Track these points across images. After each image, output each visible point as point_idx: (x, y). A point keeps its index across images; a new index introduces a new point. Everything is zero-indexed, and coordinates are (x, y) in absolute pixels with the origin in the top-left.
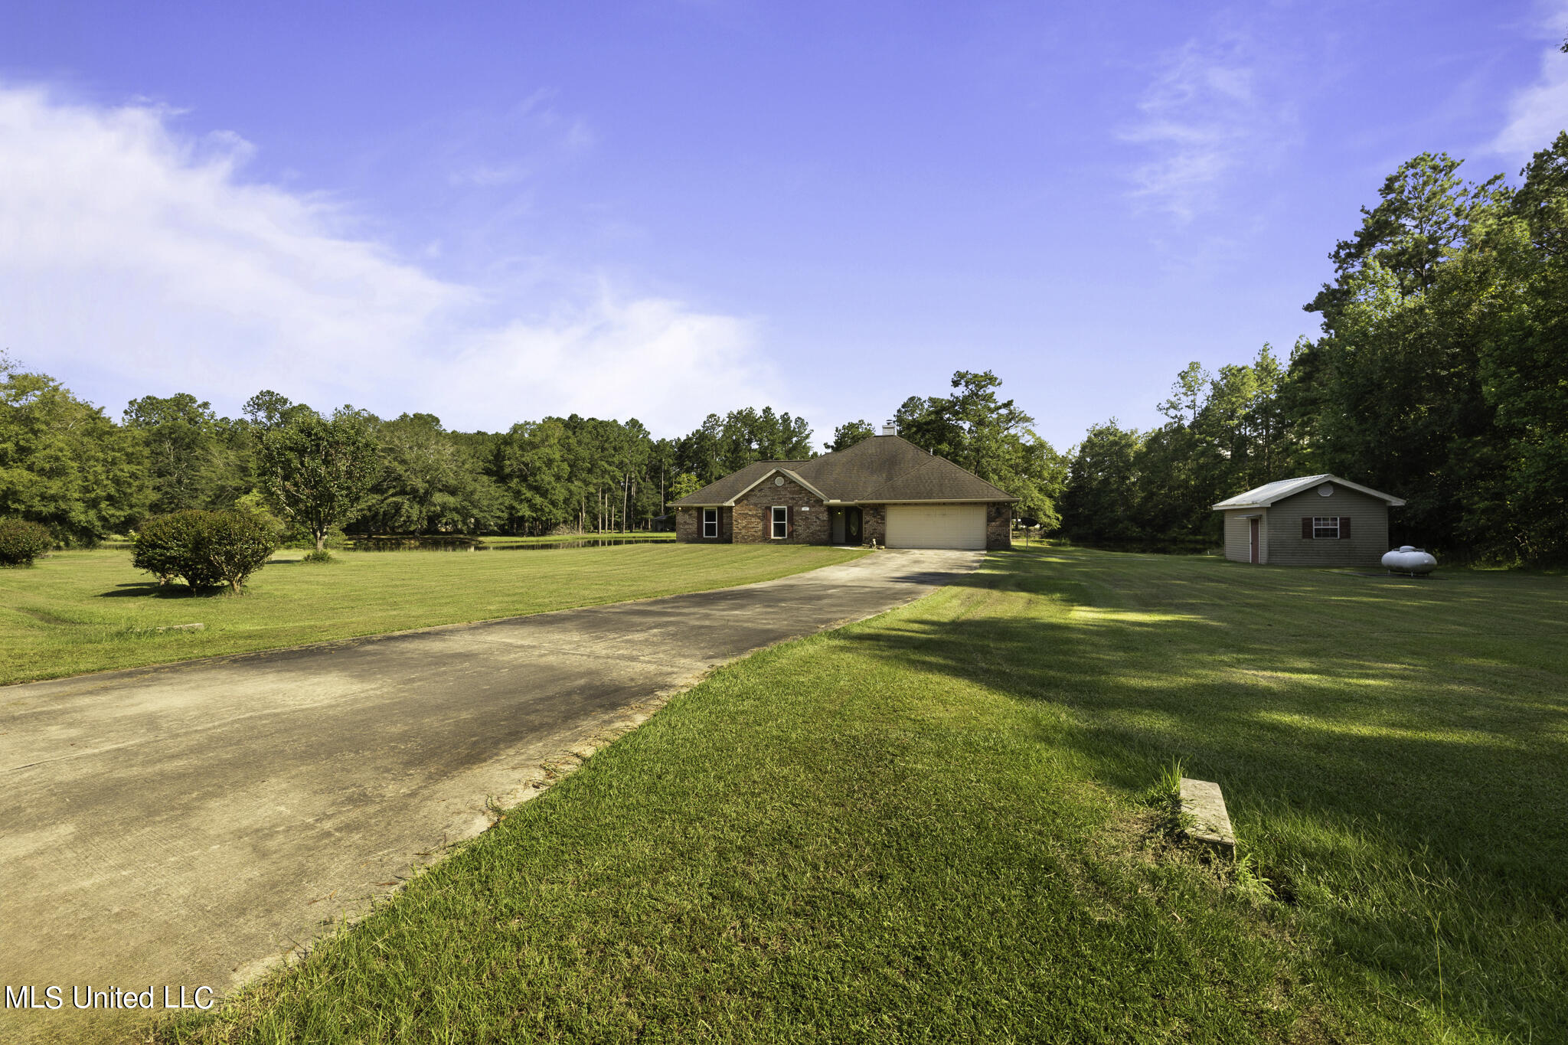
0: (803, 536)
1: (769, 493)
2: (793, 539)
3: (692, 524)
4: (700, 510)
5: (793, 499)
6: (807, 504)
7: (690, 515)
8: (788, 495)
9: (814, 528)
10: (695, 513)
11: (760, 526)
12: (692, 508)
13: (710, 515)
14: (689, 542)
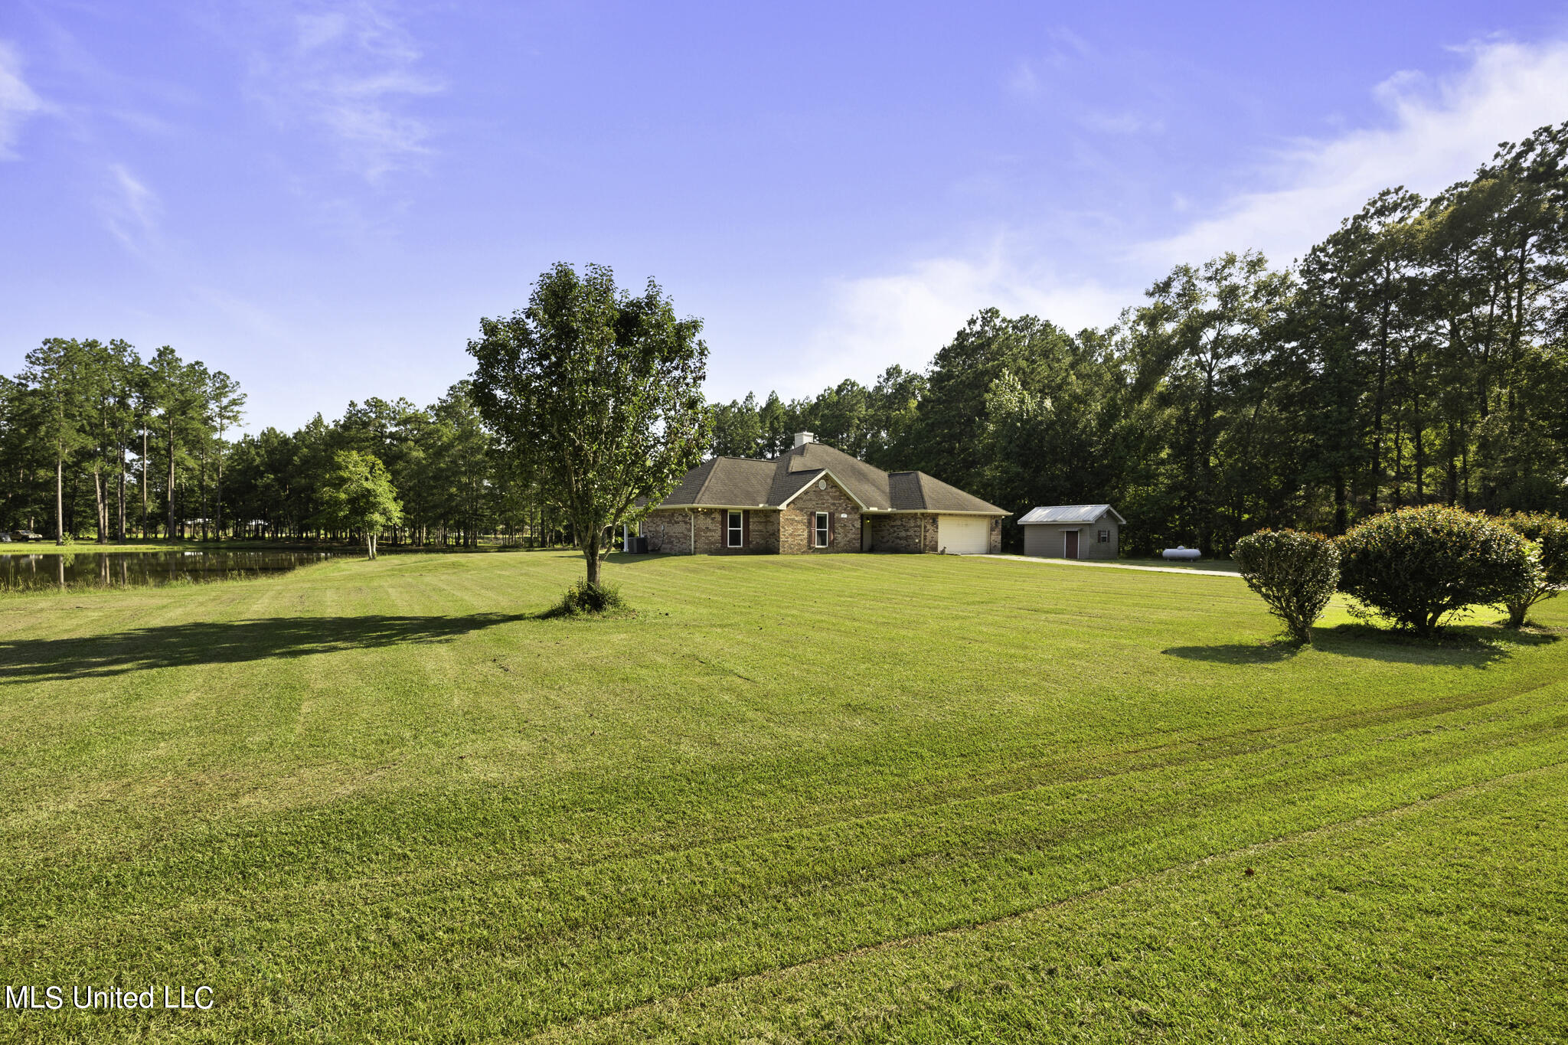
0: (842, 544)
1: (814, 498)
2: (833, 548)
3: (714, 531)
4: (724, 512)
5: (834, 504)
6: (845, 511)
7: (713, 519)
8: (831, 501)
9: (851, 536)
10: (718, 517)
11: (806, 534)
12: (716, 509)
13: (735, 520)
14: (711, 553)
